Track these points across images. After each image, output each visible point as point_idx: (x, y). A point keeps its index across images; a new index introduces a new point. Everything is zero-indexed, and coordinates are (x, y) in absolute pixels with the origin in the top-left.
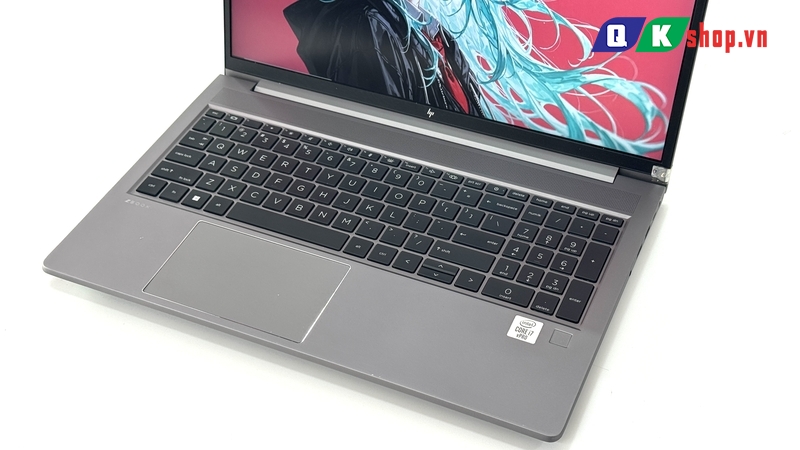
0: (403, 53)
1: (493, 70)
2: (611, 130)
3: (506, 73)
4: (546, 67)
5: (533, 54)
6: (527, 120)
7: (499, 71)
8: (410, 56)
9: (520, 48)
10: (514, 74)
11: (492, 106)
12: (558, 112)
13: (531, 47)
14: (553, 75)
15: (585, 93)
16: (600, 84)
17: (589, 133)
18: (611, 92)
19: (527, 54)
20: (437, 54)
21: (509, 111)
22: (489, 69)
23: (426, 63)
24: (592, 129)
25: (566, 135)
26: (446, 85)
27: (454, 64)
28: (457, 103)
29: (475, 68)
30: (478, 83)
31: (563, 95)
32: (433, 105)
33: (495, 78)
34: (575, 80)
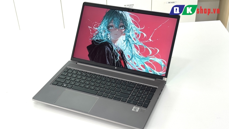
0: (112, 55)
1: (131, 58)
2: (155, 70)
3: (133, 58)
4: (142, 57)
5: (139, 54)
6: (137, 69)
7: (132, 58)
8: (113, 56)
9: (137, 53)
10: (135, 58)
11: (130, 66)
12: (144, 66)
13: (139, 53)
14: (143, 58)
15: (150, 62)
16: (153, 60)
17: (150, 71)
18: (155, 62)
19: (138, 54)
20: (119, 55)
21: (133, 67)
22: (130, 57)
23: (116, 57)
24: (151, 70)
25: (145, 71)
26: (120, 61)
27: (122, 57)
28: (122, 65)
29: (127, 57)
30: (127, 61)
31: (145, 63)
32: (117, 66)
33: (131, 60)
34: (148, 59)
